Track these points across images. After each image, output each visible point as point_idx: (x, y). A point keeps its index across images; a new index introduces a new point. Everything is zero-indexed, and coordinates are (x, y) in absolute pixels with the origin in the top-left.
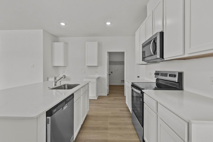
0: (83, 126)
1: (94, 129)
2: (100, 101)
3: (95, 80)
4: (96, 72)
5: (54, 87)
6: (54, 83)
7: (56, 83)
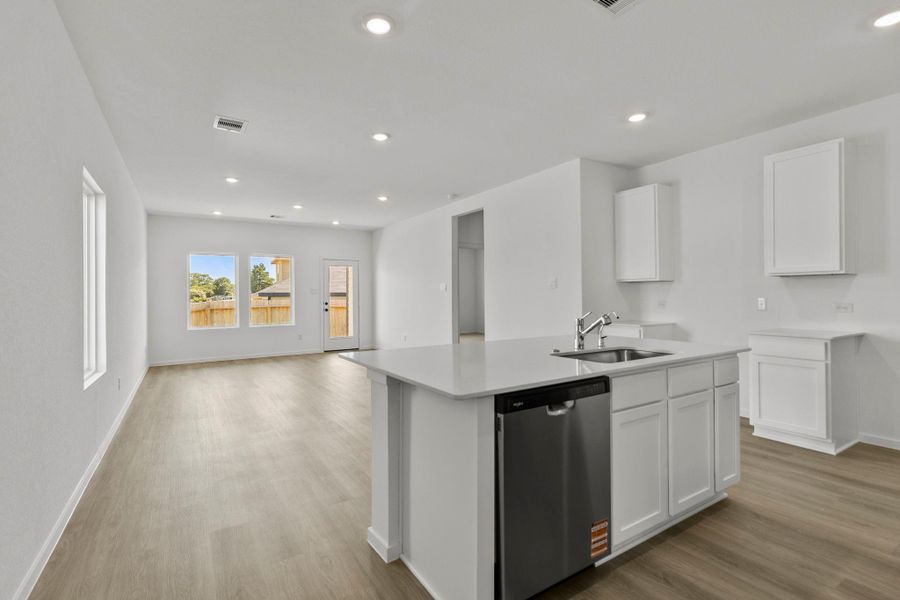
0: (690, 530)
1: (731, 563)
2: (855, 470)
3: (818, 351)
4: (838, 308)
5: (576, 349)
6: (576, 341)
7: (582, 338)
